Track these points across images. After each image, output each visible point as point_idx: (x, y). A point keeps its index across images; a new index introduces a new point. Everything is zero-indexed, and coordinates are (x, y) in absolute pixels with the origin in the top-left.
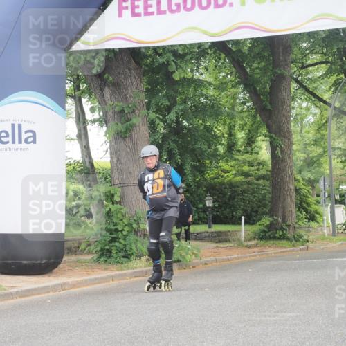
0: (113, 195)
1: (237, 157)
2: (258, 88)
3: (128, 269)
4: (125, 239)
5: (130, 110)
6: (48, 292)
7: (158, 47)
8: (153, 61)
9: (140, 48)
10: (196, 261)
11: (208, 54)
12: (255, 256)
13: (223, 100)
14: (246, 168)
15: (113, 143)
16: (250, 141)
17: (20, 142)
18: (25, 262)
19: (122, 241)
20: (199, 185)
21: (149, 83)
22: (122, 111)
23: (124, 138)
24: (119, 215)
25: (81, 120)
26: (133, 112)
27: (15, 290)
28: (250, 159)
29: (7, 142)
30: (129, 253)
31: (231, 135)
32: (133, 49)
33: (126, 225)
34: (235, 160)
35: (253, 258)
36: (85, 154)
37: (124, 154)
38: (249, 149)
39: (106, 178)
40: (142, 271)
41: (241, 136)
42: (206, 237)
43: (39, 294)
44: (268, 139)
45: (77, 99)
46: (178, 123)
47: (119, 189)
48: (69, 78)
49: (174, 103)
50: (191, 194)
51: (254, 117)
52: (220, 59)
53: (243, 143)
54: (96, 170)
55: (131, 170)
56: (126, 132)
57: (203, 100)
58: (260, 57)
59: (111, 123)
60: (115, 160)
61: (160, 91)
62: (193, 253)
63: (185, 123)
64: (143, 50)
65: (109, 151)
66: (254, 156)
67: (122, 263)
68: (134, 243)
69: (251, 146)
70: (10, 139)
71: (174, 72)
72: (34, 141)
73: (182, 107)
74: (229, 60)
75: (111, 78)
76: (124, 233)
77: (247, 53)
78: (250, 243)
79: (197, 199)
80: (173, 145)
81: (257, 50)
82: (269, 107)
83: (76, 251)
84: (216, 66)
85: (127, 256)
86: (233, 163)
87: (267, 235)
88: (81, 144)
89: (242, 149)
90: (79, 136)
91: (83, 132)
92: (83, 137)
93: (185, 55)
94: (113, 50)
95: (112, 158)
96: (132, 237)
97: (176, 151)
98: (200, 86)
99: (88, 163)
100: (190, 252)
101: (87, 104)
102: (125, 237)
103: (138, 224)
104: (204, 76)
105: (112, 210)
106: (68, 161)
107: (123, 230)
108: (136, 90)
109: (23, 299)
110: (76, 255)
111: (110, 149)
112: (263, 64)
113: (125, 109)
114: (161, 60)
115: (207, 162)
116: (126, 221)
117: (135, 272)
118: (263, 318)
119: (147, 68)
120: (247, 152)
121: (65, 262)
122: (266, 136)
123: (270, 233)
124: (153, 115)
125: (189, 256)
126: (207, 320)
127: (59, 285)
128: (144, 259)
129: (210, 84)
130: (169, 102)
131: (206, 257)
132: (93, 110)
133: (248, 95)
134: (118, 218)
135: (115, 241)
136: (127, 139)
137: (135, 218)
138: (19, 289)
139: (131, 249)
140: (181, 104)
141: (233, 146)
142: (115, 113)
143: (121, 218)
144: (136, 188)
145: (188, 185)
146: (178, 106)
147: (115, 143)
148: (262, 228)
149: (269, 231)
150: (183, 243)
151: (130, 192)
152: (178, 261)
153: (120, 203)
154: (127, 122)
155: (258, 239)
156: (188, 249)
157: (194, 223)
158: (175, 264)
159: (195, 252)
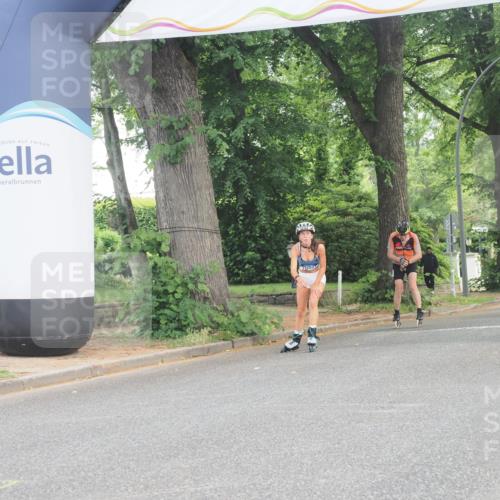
0: (159, 244)
1: (330, 189)
2: (358, 93)
3: (183, 346)
4: (177, 305)
5: (182, 125)
6: (74, 379)
7: (219, 36)
8: (211, 58)
9: (194, 37)
10: (275, 333)
11: (288, 46)
12: (357, 325)
13: (311, 112)
14: (343, 204)
15: (158, 172)
16: (348, 167)
17: (29, 172)
19: (172, 306)
20: (277, 229)
21: (204, 87)
22: (170, 127)
23: (173, 164)
24: (169, 271)
25: (113, 140)
26: (186, 127)
27: (27, 377)
28: (348, 192)
29: (12, 173)
30: (184, 323)
31: (321, 156)
32: (184, 40)
34: (328, 191)
35: (353, 328)
36: (119, 187)
37: (174, 187)
38: (346, 178)
39: (149, 220)
40: (203, 349)
41: (334, 159)
42: (289, 300)
43: (61, 382)
44: (373, 163)
45: (107, 112)
46: (247, 141)
47: (168, 235)
48: (94, 82)
49: (240, 115)
50: (267, 241)
51: (352, 133)
52: (304, 53)
53: (338, 170)
54: (135, 210)
55: (184, 208)
56: (176, 156)
57: (282, 111)
59: (155, 145)
60: (161, 195)
61: (222, 99)
62: (273, 323)
63: (258, 145)
64: (198, 41)
65: (153, 183)
66: (353, 187)
67: (174, 338)
68: (192, 309)
69: (348, 174)
70: (14, 168)
71: (242, 70)
72: (49, 171)
73: (251, 121)
74: (318, 54)
75: (154, 82)
76: (177, 296)
77: (342, 43)
78: (350, 308)
79: (275, 247)
80: (241, 174)
81: (355, 40)
82: (374, 119)
84: (298, 64)
85: (181, 328)
86: (324, 197)
87: (373, 296)
88: (113, 174)
89: (335, 178)
90: (110, 164)
91: (115, 158)
92: (116, 164)
93: (255, 48)
94: (158, 40)
95: (157, 192)
96: (188, 302)
97: (244, 182)
98: (277, 92)
99: (123, 201)
100: (268, 321)
101: (119, 119)
102: (178, 301)
103: (195, 283)
104: (281, 78)
105: (160, 264)
106: (95, 198)
107: (175, 292)
108: (189, 97)
109: (39, 390)
111: (155, 180)
112: (364, 59)
113: (174, 124)
114: (222, 55)
115: (289, 197)
116: (178, 280)
117: (192, 350)
118: (374, 411)
119: (202, 67)
120: (344, 182)
121: (95, 338)
122: (370, 159)
123: (377, 293)
124: (213, 133)
125: (267, 327)
126: (296, 416)
127: (88, 369)
128: (205, 331)
129: (291, 88)
130: (235, 113)
131: (290, 327)
132: (129, 126)
133: (344, 104)
134: (167, 275)
135: (164, 308)
136: (178, 166)
137: (192, 276)
138: (34, 376)
139: (186, 317)
140: (251, 117)
141: (324, 174)
142: (160, 129)
143: (172, 275)
144: (192, 234)
145: (263, 229)
146: (246, 120)
147: (162, 172)
148: (367, 286)
149: (377, 290)
150: (260, 309)
151: (183, 239)
152: (252, 334)
153: (169, 254)
154: (177, 141)
155: (361, 302)
156: (266, 317)
157: (272, 281)
158: (248, 338)
159: (276, 320)
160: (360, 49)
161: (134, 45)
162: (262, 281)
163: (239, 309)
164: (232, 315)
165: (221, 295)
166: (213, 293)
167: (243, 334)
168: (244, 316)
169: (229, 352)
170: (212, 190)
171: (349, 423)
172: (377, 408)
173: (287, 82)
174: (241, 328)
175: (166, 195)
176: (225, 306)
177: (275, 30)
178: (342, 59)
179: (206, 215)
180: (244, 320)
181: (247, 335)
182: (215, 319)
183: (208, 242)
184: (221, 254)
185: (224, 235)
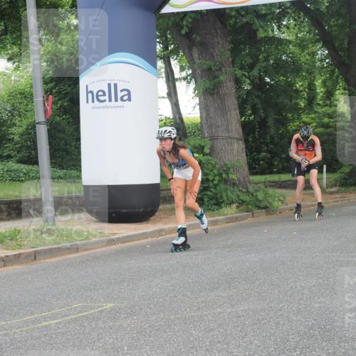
0: (203, 148)
1: (317, 110)
2: (336, 45)
3: (220, 215)
4: (215, 188)
5: (218, 68)
6: (147, 238)
7: (242, 8)
8: (236, 22)
9: (225, 9)
10: (281, 207)
11: (288, 13)
12: (337, 201)
13: (304, 58)
14: (326, 120)
15: (202, 99)
16: (329, 95)
17: (116, 100)
18: (124, 211)
19: (212, 189)
20: (282, 137)
21: (232, 42)
22: (210, 69)
23: (212, 94)
24: (210, 166)
25: (170, 79)
26: (220, 69)
27: (117, 236)
28: (330, 112)
29: (105, 101)
30: (220, 200)
31: (311, 87)
32: (219, 10)
33: (216, 175)
34: (316, 112)
35: (335, 203)
36: (175, 110)
37: (212, 110)
38: (328, 102)
39: (195, 132)
40: (233, 217)
41: (320, 90)
42: (290, 185)
43: (139, 240)
44: (347, 92)
45: (166, 59)
46: (261, 79)
47: (208, 142)
48: (158, 40)
49: (256, 61)
50: (275, 146)
51: (332, 72)
52: (299, 18)
53: (322, 97)
54: (186, 125)
55: (220, 124)
56: (214, 89)
57: (284, 58)
58: (337, 15)
59: (200, 80)
60: (204, 115)
61: (244, 50)
62: (280, 200)
63: (268, 80)
64: (228, 11)
65: (198, 107)
66: (333, 108)
67: (214, 210)
68: (225, 191)
69: (330, 99)
70: (106, 98)
71: (258, 30)
72: (129, 99)
73: (264, 64)
74: (309, 19)
75: (198, 39)
76: (215, 182)
77: (325, 11)
78: (332, 190)
79: (280, 149)
80: (257, 100)
81: (334, 8)
82: (347, 62)
83: (170, 200)
84: (295, 25)
85: (219, 204)
86: (313, 116)
87: (348, 182)
88: (171, 101)
89: (321, 102)
90: (169, 95)
91: (172, 91)
92: (173, 94)
93: (266, 15)
94: (201, 11)
95: (201, 113)
96: (222, 186)
97: (259, 106)
98: (281, 45)
99: (178, 119)
100: (276, 199)
101: (175, 64)
102: (216, 186)
103: (227, 174)
104: (283, 35)
105: (203, 162)
106: (160, 117)
107: (212, 181)
108: (222, 49)
109: (124, 245)
110: (170, 203)
111: (199, 104)
112: (340, 21)
113: (212, 67)
114: (245, 20)
115: (290, 115)
116: (216, 172)
117: (226, 219)
118: (350, 259)
119: (230, 29)
120: (327, 105)
121: (161, 210)
122: (345, 89)
123: (350, 180)
124: (239, 73)
125: (276, 203)
126: (298, 262)
127: (157, 231)
128: (234, 206)
129: (290, 42)
130: (252, 59)
131: (291, 203)
132: (182, 69)
133: (327, 52)
134: (209, 168)
135: (207, 190)
136: (215, 96)
137: (225, 168)
138: (121, 235)
139: (222, 197)
140: (263, 62)
141: (313, 100)
142: (203, 71)
143: (211, 168)
144: (225, 141)
145: (272, 138)
146: (260, 64)
147: (204, 99)
148: (343, 175)
149: (350, 178)
150: (271, 191)
151: (219, 145)
152: (266, 208)
153: (210, 154)
154: (214, 79)
155: (339, 186)
156: (275, 196)
157: (278, 172)
158: (263, 210)
159: (281, 198)
160: (338, 14)
161: (185, 14)
162: (271, 173)
163: (256, 191)
164: (253, 195)
165: (245, 182)
166: (239, 181)
167: (259, 208)
168: (260, 196)
169: (250, 220)
170: (238, 111)
171: (334, 267)
172: (352, 257)
173: (288, 38)
174: (258, 204)
175: (208, 115)
176: (247, 188)
177: (280, 3)
178: (326, 22)
179: (234, 128)
180: (260, 198)
181: (263, 208)
182: (241, 198)
183: (235, 146)
184: (244, 154)
185: (246, 141)
